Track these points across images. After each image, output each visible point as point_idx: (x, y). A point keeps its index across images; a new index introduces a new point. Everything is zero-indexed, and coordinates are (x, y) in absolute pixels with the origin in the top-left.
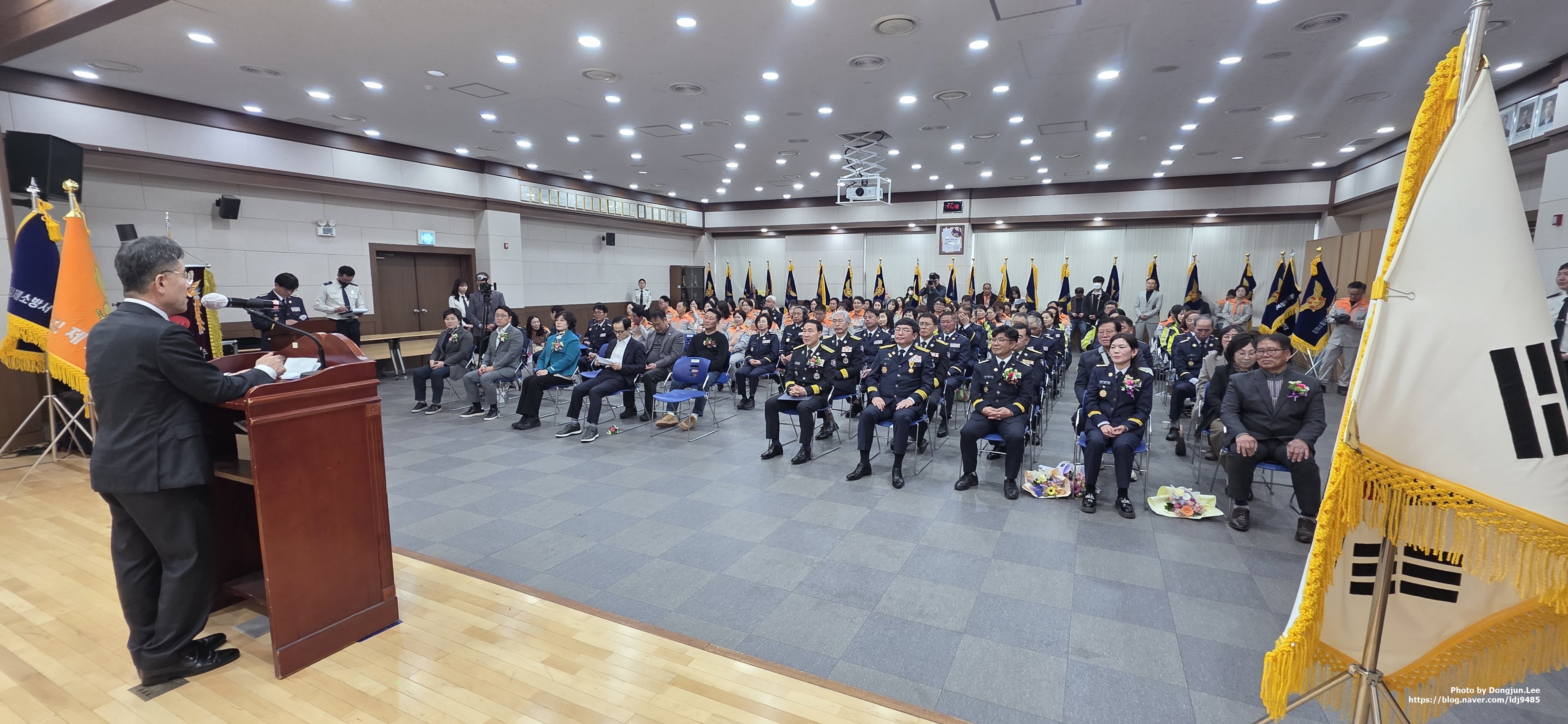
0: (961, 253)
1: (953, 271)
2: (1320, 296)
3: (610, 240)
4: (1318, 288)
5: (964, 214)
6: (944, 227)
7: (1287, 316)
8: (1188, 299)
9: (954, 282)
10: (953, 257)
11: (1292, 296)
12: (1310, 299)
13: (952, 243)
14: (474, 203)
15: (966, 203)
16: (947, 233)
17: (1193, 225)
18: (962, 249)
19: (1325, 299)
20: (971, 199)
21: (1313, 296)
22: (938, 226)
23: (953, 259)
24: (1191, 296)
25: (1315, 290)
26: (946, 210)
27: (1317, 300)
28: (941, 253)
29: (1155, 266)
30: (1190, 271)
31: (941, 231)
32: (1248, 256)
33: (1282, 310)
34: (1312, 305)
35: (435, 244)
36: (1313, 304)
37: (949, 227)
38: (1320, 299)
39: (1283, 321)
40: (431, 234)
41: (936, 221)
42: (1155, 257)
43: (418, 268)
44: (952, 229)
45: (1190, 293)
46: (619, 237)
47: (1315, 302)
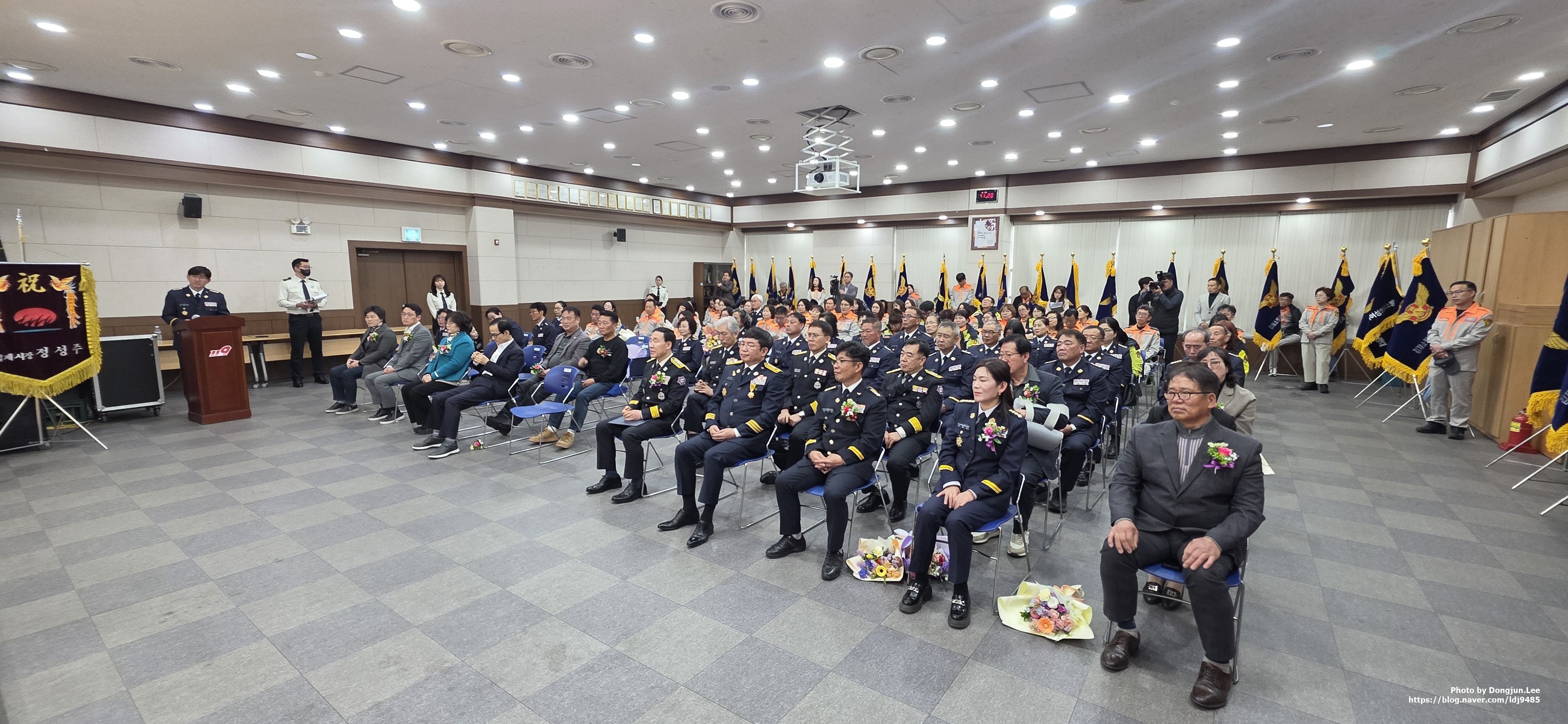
0: (996, 247)
1: (982, 268)
2: (1425, 303)
3: (621, 236)
4: (1423, 292)
5: (1000, 204)
6: (978, 219)
7: (1385, 329)
8: (1265, 303)
9: (983, 281)
10: (983, 252)
11: (1392, 303)
12: (1410, 308)
13: (986, 238)
14: (461, 199)
15: (1001, 191)
16: (980, 225)
17: (1280, 213)
18: (997, 244)
19: (1432, 307)
20: (1007, 186)
21: (1415, 303)
22: (971, 218)
23: (983, 256)
24: (1268, 300)
25: (1417, 296)
26: (980, 199)
27: (1421, 309)
28: (974, 248)
29: (1222, 263)
30: (1267, 270)
31: (974, 223)
32: (1344, 251)
33: (1377, 321)
34: (1412, 315)
35: (420, 241)
36: (1415, 314)
37: (983, 219)
38: (1424, 307)
39: (1378, 336)
40: (417, 231)
41: (969, 212)
42: (1223, 253)
43: (407, 264)
44: (986, 220)
45: (1267, 297)
46: (630, 233)
47: (1417, 312)
